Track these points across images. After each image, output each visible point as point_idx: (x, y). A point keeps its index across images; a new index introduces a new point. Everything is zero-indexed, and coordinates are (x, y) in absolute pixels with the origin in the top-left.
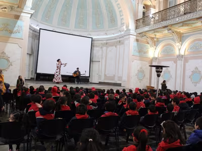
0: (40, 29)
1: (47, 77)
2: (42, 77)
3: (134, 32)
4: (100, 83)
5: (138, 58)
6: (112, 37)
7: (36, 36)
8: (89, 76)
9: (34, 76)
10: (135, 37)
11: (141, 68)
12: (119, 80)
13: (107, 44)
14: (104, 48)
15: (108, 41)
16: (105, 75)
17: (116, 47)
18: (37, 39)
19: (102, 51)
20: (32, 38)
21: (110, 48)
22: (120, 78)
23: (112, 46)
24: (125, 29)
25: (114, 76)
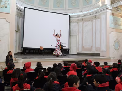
0: (25, 8)
1: (32, 51)
2: (28, 51)
3: (110, 7)
4: (78, 54)
5: (114, 30)
6: (88, 13)
7: (21, 14)
8: (69, 49)
9: (21, 50)
10: (111, 11)
11: (117, 39)
12: (97, 51)
13: (83, 19)
14: (81, 23)
15: (83, 17)
16: (83, 47)
17: (92, 21)
18: (22, 17)
19: (79, 26)
20: (18, 17)
21: (86, 23)
22: (99, 49)
23: (88, 21)
24: (101, 5)
25: (92, 47)
